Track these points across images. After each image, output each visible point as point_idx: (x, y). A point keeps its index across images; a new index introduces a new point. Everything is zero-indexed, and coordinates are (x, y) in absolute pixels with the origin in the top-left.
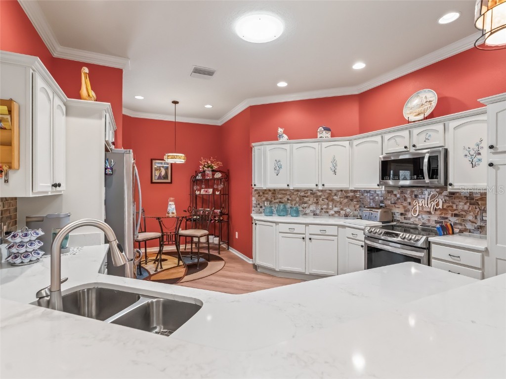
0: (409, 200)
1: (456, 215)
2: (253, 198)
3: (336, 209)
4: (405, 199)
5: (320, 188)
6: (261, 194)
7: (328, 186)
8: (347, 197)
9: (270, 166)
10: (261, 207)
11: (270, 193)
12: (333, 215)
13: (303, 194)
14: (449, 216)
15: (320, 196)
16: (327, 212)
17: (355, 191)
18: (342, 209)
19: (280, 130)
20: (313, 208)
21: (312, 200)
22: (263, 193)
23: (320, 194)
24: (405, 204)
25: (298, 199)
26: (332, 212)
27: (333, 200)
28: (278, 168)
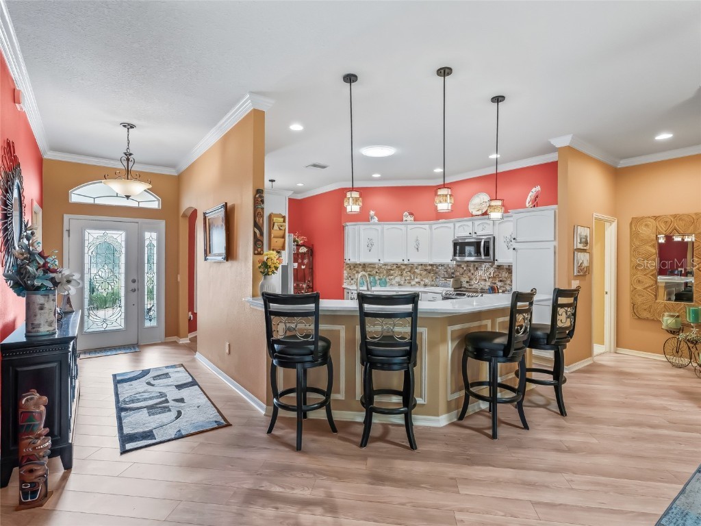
0: (472, 271)
1: (501, 281)
2: (345, 272)
3: (417, 280)
4: (470, 271)
5: (406, 262)
6: (352, 267)
7: (412, 261)
8: (426, 270)
9: (364, 243)
10: (352, 279)
11: (360, 267)
12: (414, 285)
13: (389, 268)
14: (497, 282)
15: (404, 269)
16: (410, 283)
17: (431, 265)
18: (422, 280)
19: (372, 213)
20: (398, 279)
21: (397, 272)
22: (354, 267)
23: (403, 267)
24: (469, 274)
25: (385, 272)
26: (413, 283)
27: (414, 273)
28: (370, 246)
